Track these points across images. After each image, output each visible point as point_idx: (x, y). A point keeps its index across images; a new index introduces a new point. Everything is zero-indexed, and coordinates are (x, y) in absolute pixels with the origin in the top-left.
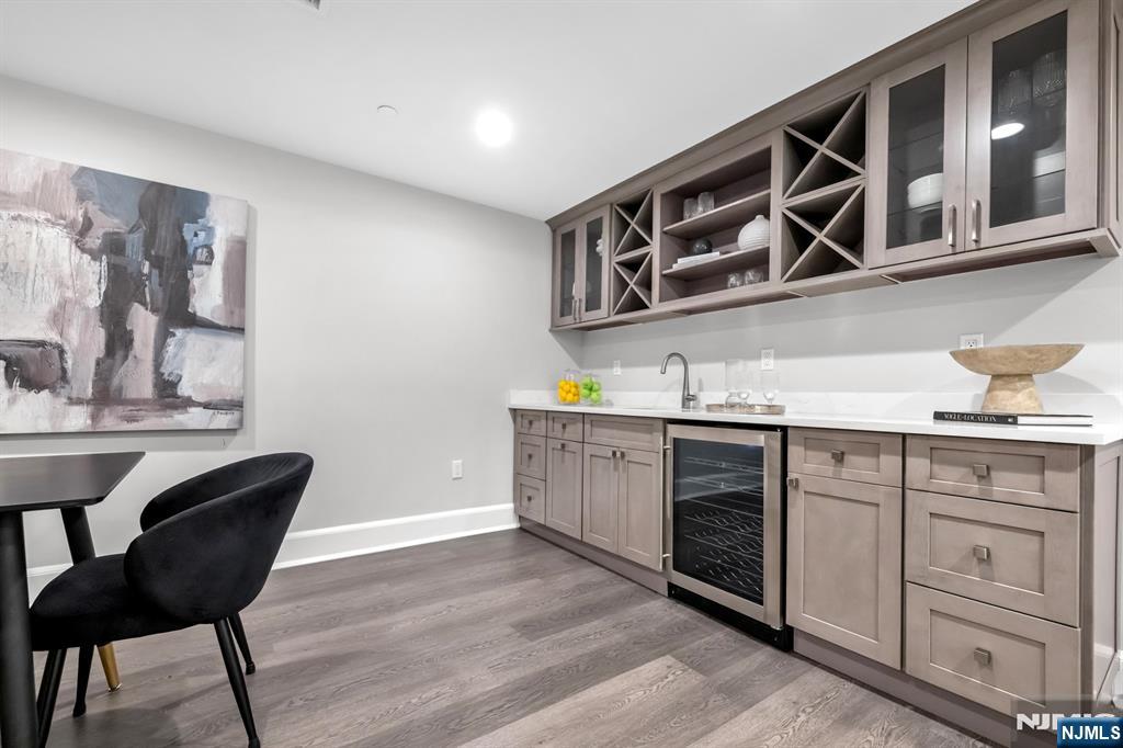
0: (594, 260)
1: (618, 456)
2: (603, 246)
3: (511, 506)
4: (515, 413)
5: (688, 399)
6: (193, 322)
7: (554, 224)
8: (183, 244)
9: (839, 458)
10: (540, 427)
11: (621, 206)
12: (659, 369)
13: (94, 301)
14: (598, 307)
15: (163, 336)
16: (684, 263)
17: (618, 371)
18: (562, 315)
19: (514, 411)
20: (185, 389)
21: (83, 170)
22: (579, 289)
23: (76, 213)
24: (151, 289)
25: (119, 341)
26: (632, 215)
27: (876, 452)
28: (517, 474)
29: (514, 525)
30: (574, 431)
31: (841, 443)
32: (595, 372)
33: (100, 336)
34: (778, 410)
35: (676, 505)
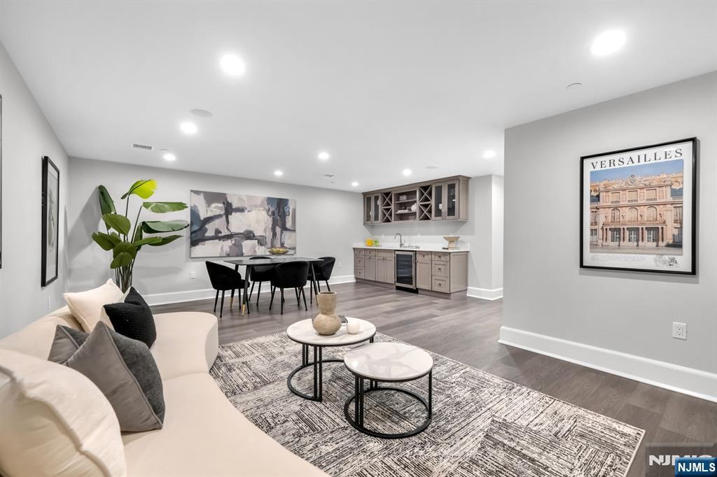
0: (377, 206)
1: (384, 259)
2: (379, 202)
3: (353, 276)
4: (355, 249)
5: (401, 245)
6: (286, 229)
7: (365, 194)
8: (284, 212)
9: (424, 256)
10: (363, 253)
11: (385, 193)
12: (393, 237)
13: (270, 226)
14: (378, 220)
15: (282, 233)
16: (400, 212)
17: (383, 237)
18: (367, 220)
19: (354, 249)
20: (285, 245)
21: (268, 198)
22: (372, 213)
23: (267, 207)
24: (279, 223)
25: (274, 235)
26: (387, 197)
27: (428, 255)
28: (355, 266)
29: (355, 281)
30: (373, 254)
31: (424, 253)
32: (377, 237)
33: (271, 234)
34: (419, 248)
35: (397, 277)
